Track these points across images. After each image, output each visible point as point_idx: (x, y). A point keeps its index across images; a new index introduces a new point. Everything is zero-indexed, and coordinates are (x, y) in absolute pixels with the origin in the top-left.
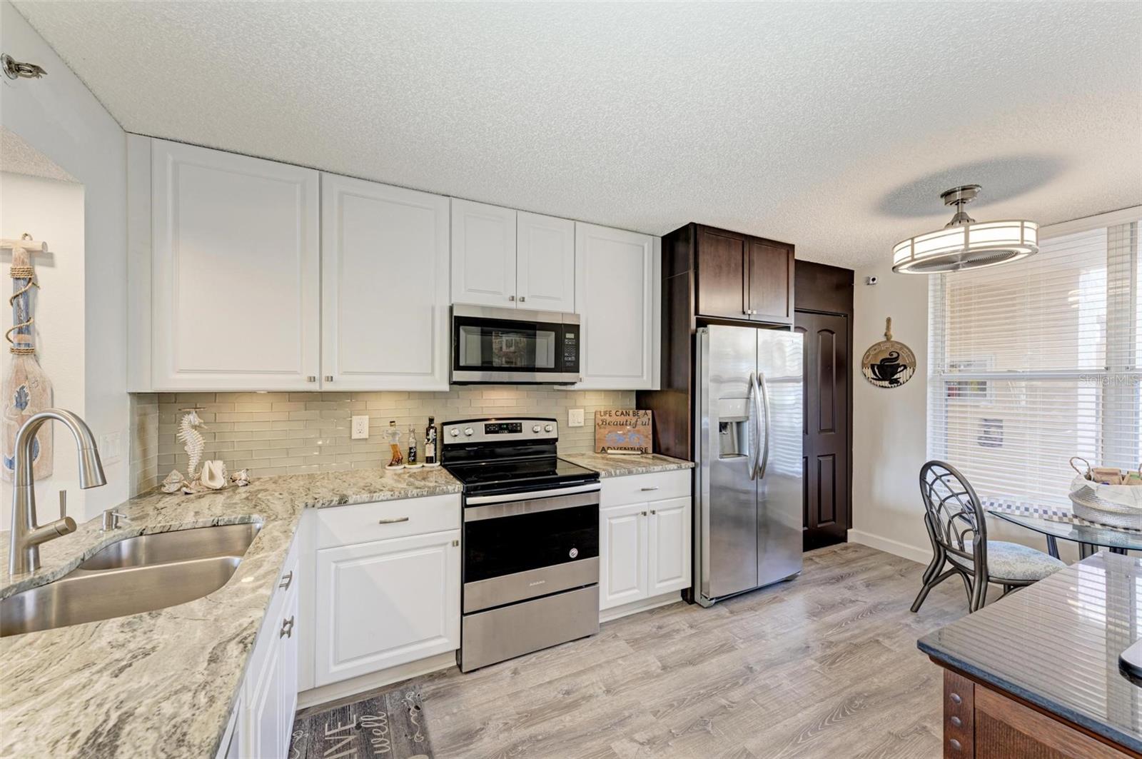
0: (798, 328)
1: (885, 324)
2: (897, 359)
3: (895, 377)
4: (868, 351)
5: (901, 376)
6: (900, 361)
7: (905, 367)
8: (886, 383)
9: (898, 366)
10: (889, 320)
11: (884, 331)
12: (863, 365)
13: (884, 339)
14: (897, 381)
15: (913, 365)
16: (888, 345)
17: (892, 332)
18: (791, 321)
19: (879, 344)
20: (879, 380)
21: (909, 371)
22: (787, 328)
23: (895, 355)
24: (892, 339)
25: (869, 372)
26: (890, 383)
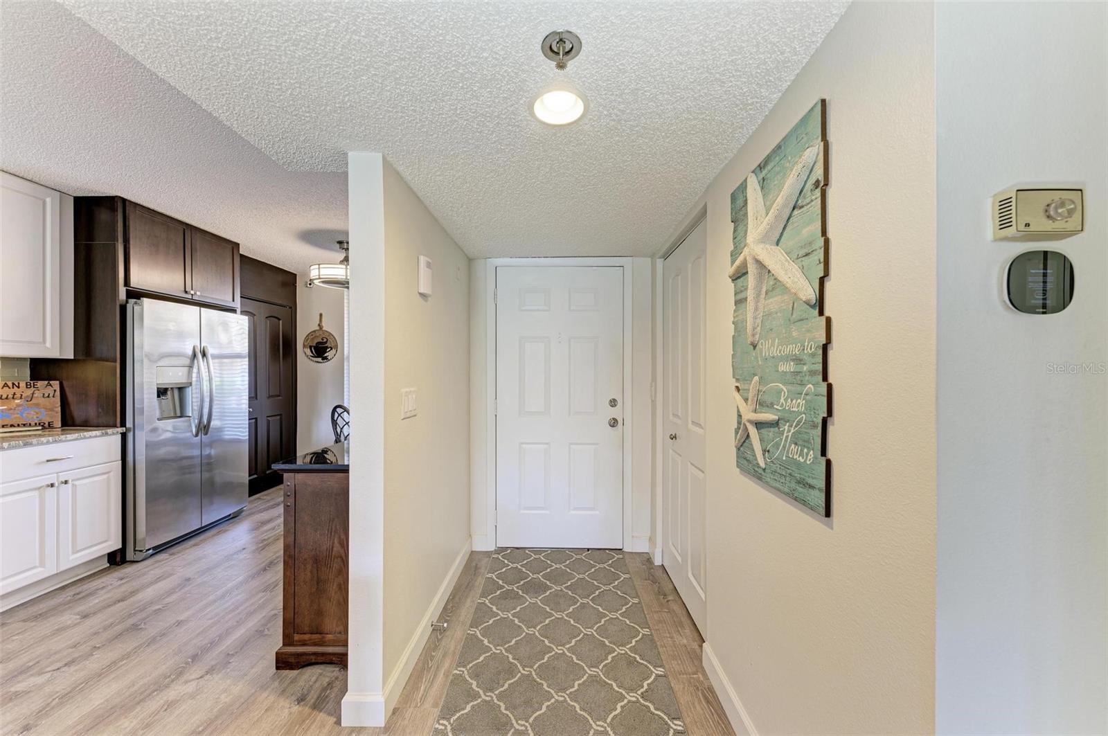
0: (243, 312)
1: (319, 317)
2: (326, 343)
3: (325, 355)
4: (308, 336)
5: (329, 354)
6: (328, 345)
7: (332, 349)
8: (320, 360)
9: (327, 347)
10: (321, 315)
11: (318, 323)
12: (304, 346)
13: (318, 328)
14: (326, 358)
15: (336, 347)
16: (321, 332)
17: (323, 324)
18: (237, 304)
19: (315, 331)
20: (315, 357)
21: (333, 351)
22: (233, 311)
23: (325, 340)
24: (324, 329)
25: (308, 351)
26: (322, 359)
